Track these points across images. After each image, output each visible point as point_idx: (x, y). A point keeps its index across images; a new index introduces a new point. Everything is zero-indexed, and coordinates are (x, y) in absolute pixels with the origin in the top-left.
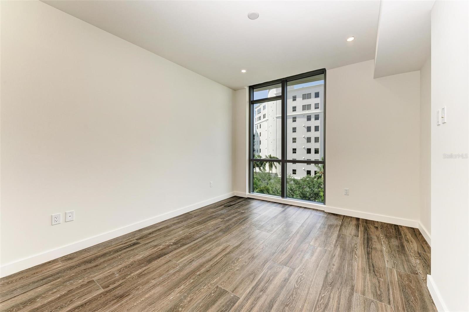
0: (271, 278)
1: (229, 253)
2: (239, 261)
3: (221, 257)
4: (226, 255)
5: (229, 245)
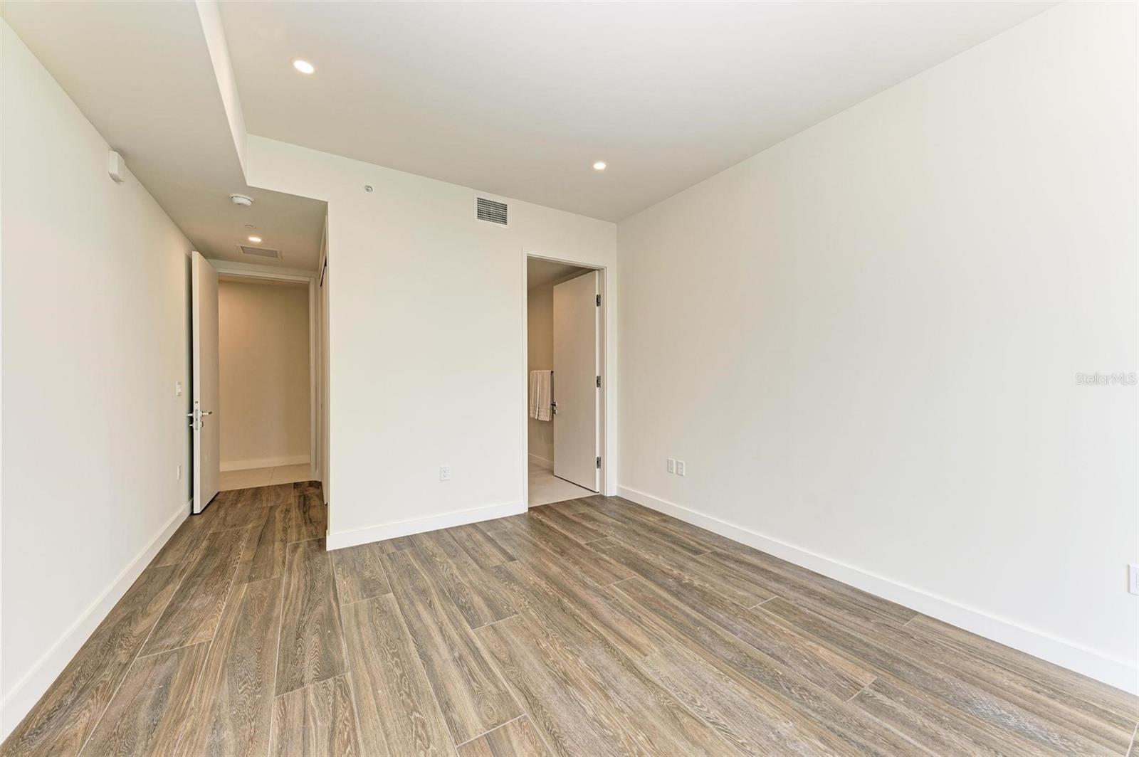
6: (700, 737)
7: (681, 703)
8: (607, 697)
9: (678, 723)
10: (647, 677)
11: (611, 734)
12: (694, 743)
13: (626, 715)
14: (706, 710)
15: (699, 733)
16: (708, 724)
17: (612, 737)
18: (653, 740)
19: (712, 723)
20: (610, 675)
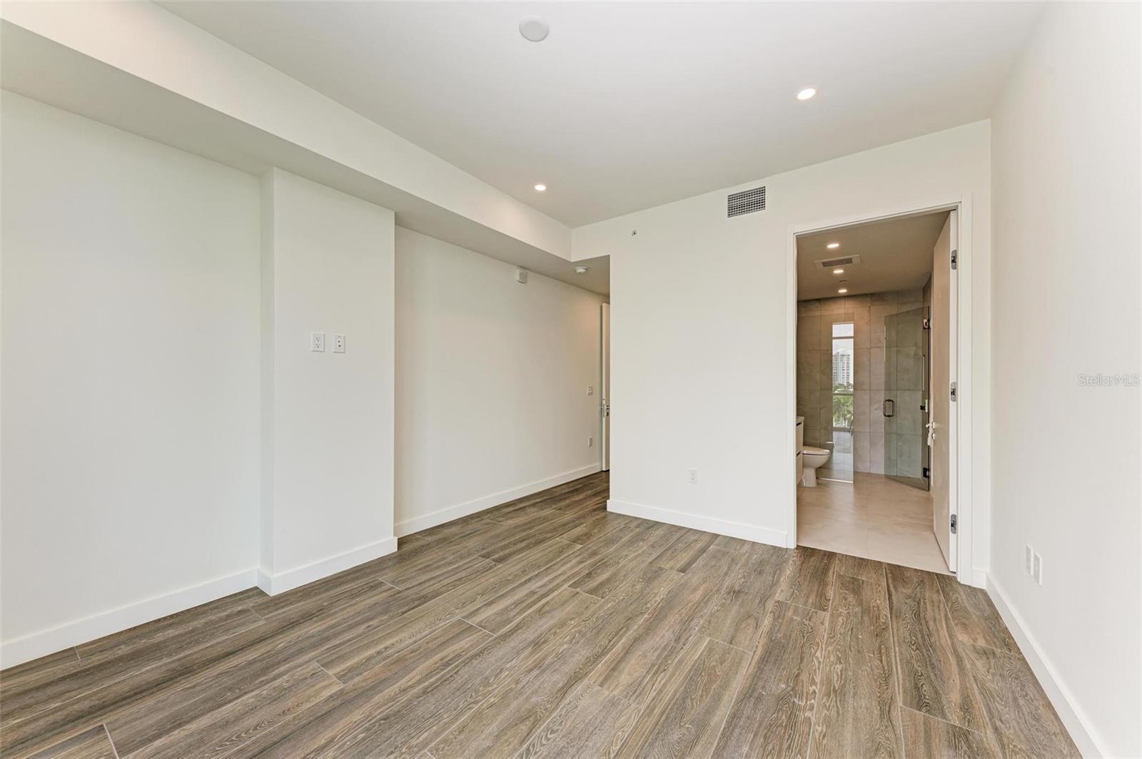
0: (513, 607)
1: (598, 657)
2: (569, 637)
3: (614, 646)
4: (603, 654)
5: (601, 685)
6: (506, 741)
7: (544, 723)
8: (530, 671)
9: (518, 722)
10: (569, 692)
11: (491, 681)
12: (498, 737)
13: (514, 686)
14: (544, 742)
15: (511, 740)
16: (525, 746)
17: (488, 682)
18: (494, 707)
19: (528, 749)
20: (557, 666)
